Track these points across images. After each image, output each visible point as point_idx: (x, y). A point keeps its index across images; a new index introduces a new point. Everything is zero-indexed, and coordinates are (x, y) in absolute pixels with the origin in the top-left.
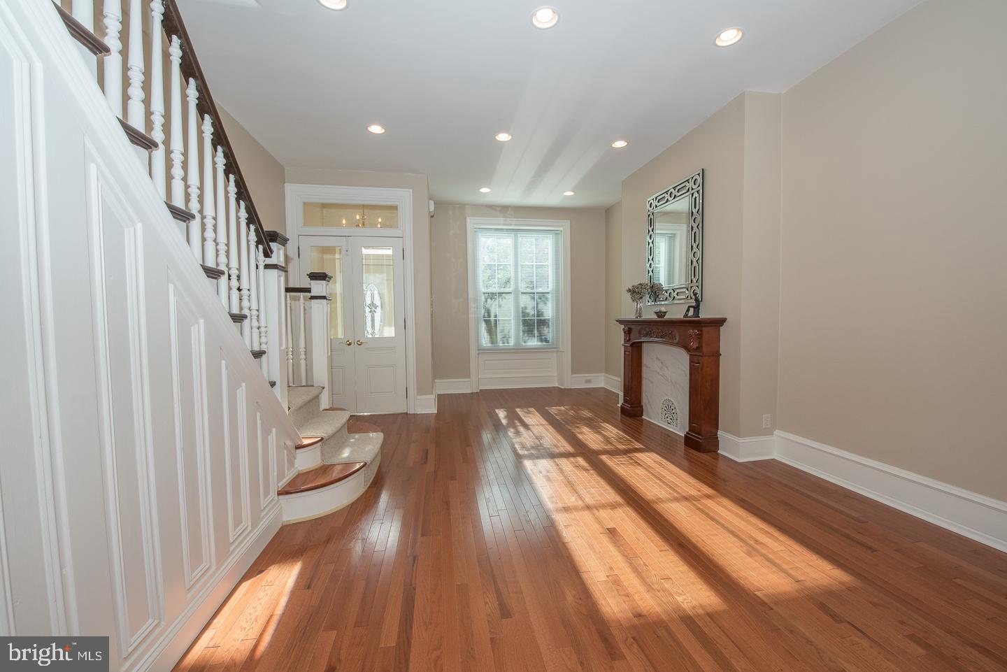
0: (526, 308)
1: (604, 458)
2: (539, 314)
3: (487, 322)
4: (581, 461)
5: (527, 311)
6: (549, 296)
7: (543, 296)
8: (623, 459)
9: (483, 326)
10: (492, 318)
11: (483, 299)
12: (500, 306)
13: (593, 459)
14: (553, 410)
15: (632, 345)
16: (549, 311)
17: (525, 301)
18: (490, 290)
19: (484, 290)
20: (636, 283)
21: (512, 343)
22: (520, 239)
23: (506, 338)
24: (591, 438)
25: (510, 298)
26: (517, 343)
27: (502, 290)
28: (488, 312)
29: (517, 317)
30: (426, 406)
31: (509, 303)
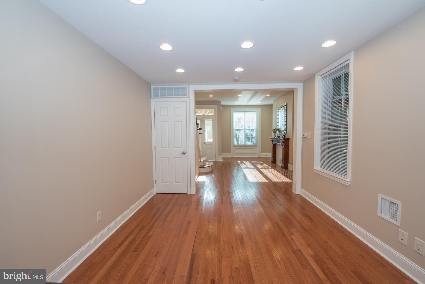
0: (247, 133)
1: (261, 169)
2: (251, 135)
3: (236, 138)
4: (255, 169)
5: (248, 134)
6: (255, 130)
7: (253, 130)
8: (265, 169)
9: (235, 139)
10: (237, 136)
11: (235, 131)
12: (240, 133)
13: (258, 169)
14: (253, 161)
15: (273, 144)
16: (254, 134)
17: (248, 132)
18: (237, 129)
19: (235, 129)
20: (275, 129)
21: (243, 143)
22: (246, 114)
23: (242, 142)
24: (259, 166)
25: (243, 131)
26: (245, 143)
27: (241, 129)
28: (236, 135)
29: (245, 136)
30: (220, 159)
31: (242, 132)
